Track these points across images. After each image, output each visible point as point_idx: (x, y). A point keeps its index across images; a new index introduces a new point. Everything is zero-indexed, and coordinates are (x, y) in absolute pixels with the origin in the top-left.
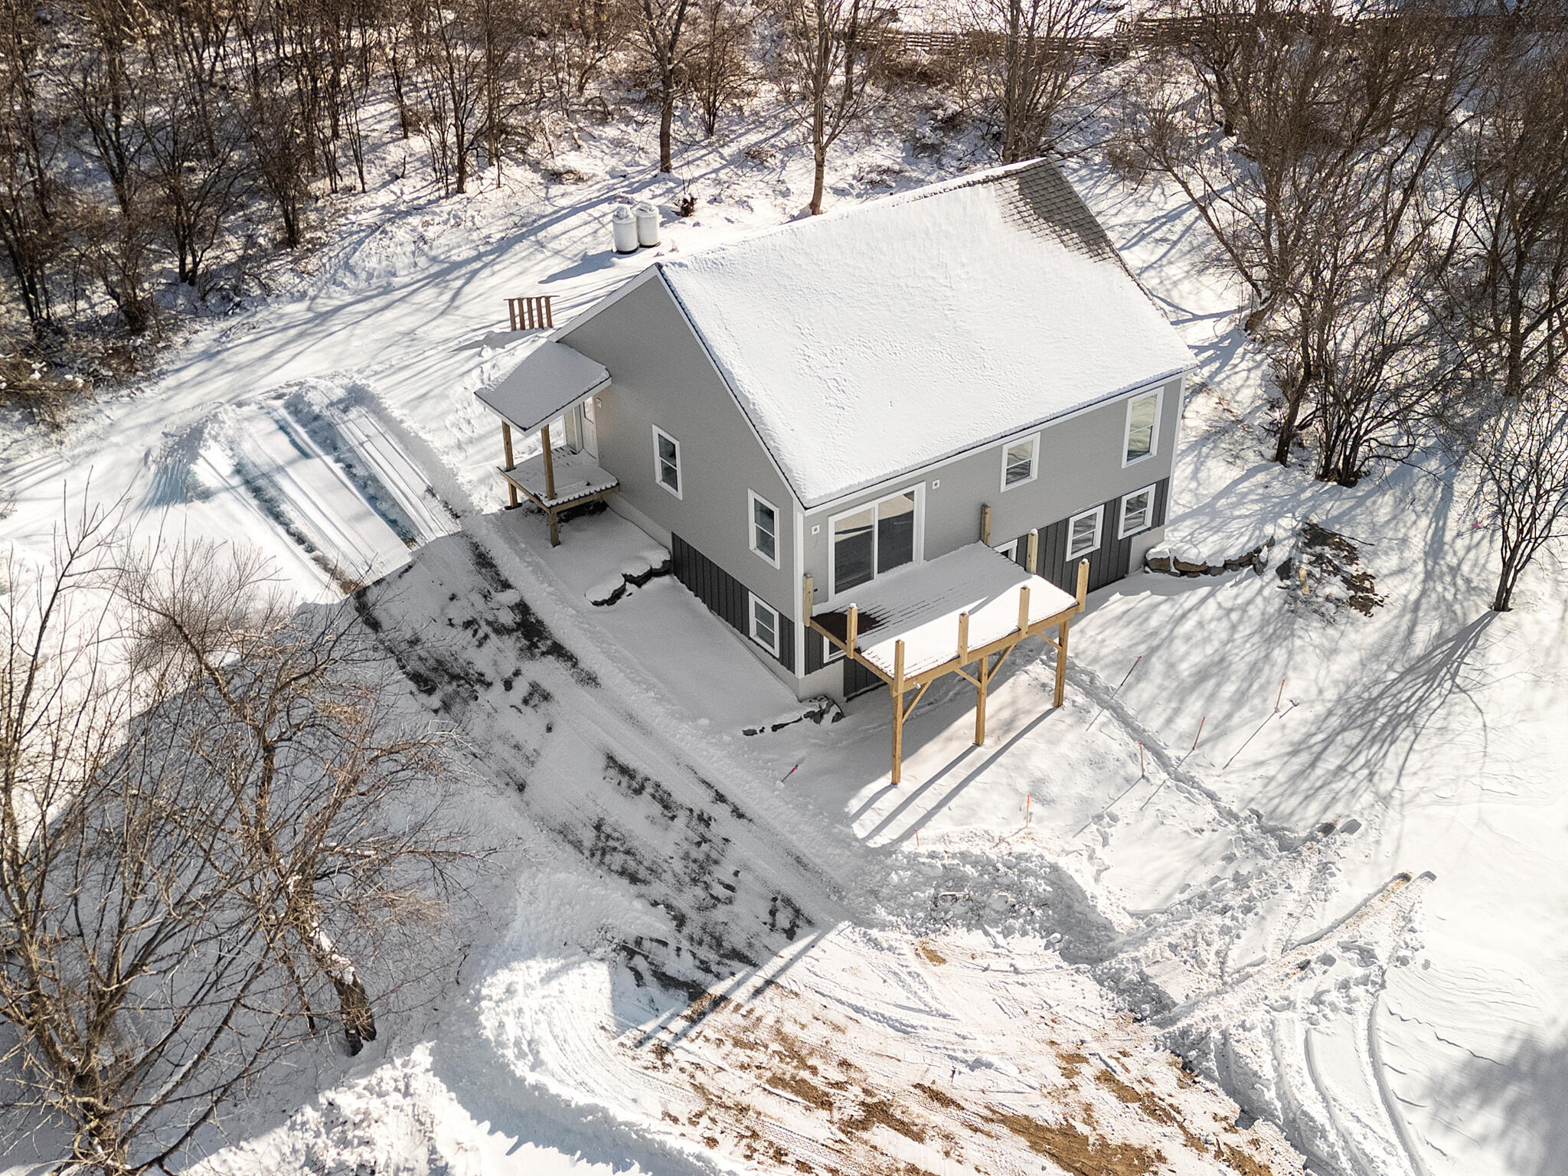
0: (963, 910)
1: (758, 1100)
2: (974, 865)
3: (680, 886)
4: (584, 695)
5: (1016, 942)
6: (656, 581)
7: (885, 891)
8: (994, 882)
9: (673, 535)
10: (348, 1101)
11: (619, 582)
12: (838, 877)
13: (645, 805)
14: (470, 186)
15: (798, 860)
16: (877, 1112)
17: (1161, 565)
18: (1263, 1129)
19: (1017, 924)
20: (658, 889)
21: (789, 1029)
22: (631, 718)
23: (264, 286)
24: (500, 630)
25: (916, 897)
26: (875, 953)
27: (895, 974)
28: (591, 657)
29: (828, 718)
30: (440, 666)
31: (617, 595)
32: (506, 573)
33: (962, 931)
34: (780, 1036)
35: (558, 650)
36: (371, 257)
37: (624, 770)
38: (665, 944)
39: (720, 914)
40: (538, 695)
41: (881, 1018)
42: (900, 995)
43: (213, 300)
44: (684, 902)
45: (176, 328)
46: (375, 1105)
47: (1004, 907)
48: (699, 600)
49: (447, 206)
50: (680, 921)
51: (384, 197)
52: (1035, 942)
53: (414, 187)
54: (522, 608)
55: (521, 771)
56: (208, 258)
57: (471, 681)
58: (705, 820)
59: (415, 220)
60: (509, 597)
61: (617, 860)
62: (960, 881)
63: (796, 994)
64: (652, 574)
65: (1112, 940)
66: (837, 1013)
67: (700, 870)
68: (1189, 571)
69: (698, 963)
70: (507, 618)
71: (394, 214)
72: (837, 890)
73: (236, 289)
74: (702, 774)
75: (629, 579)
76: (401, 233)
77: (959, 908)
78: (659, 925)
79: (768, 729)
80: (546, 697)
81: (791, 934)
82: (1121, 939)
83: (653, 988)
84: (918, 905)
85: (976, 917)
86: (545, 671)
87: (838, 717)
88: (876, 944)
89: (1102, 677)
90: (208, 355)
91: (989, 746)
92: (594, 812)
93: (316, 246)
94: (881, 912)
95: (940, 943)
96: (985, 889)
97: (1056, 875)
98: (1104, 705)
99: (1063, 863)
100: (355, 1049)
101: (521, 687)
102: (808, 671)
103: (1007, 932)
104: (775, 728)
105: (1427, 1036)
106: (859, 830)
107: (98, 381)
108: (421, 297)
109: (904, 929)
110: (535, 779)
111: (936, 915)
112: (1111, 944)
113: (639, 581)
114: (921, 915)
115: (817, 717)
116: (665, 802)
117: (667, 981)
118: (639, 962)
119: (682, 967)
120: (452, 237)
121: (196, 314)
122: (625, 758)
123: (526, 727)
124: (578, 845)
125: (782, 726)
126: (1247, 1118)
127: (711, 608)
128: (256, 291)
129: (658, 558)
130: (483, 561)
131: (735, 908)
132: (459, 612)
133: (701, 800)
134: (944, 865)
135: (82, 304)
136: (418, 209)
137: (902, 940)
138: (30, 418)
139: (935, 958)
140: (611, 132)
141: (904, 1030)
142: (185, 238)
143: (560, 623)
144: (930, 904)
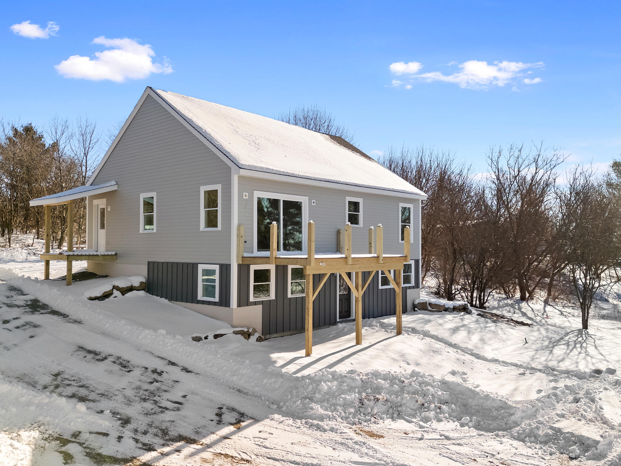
0: (384, 408)
2: (385, 379)
3: (129, 403)
4: (70, 327)
5: (436, 425)
6: (134, 292)
7: (318, 396)
9: (148, 263)
11: (108, 288)
12: (274, 395)
15: (239, 391)
19: (432, 414)
20: (106, 405)
24: (13, 306)
25: (345, 399)
26: (318, 433)
27: (342, 444)
28: (79, 312)
29: (253, 339)
31: (106, 296)
33: (388, 421)
35: (54, 312)
38: (106, 435)
39: (167, 416)
42: (352, 456)
47: (417, 405)
48: (163, 299)
50: (126, 421)
52: (450, 425)
54: (34, 301)
58: (157, 372)
60: (27, 297)
61: (69, 390)
62: (378, 389)
63: (248, 461)
64: (132, 289)
65: (512, 415)
67: (150, 395)
69: (140, 445)
70: (20, 303)
74: (157, 354)
75: (116, 287)
78: (102, 422)
79: (211, 337)
80: (36, 326)
82: (519, 414)
83: (83, 464)
84: (346, 405)
85: (396, 412)
86: (42, 319)
87: (260, 339)
88: (318, 428)
91: (365, 345)
92: (55, 369)
94: (319, 410)
95: (374, 427)
96: (397, 394)
101: (17, 323)
102: (239, 305)
103: (426, 420)
104: (216, 336)
109: (339, 420)
111: (364, 411)
112: (513, 418)
113: (124, 291)
114: (352, 410)
115: (246, 335)
116: (124, 365)
117: (102, 459)
118: (72, 448)
125: (221, 335)
127: (171, 300)
129: (137, 281)
130: (14, 289)
131: (182, 412)
133: (156, 364)
134: (361, 379)
137: (341, 426)
139: (374, 435)
143: (60, 304)
144: (357, 403)
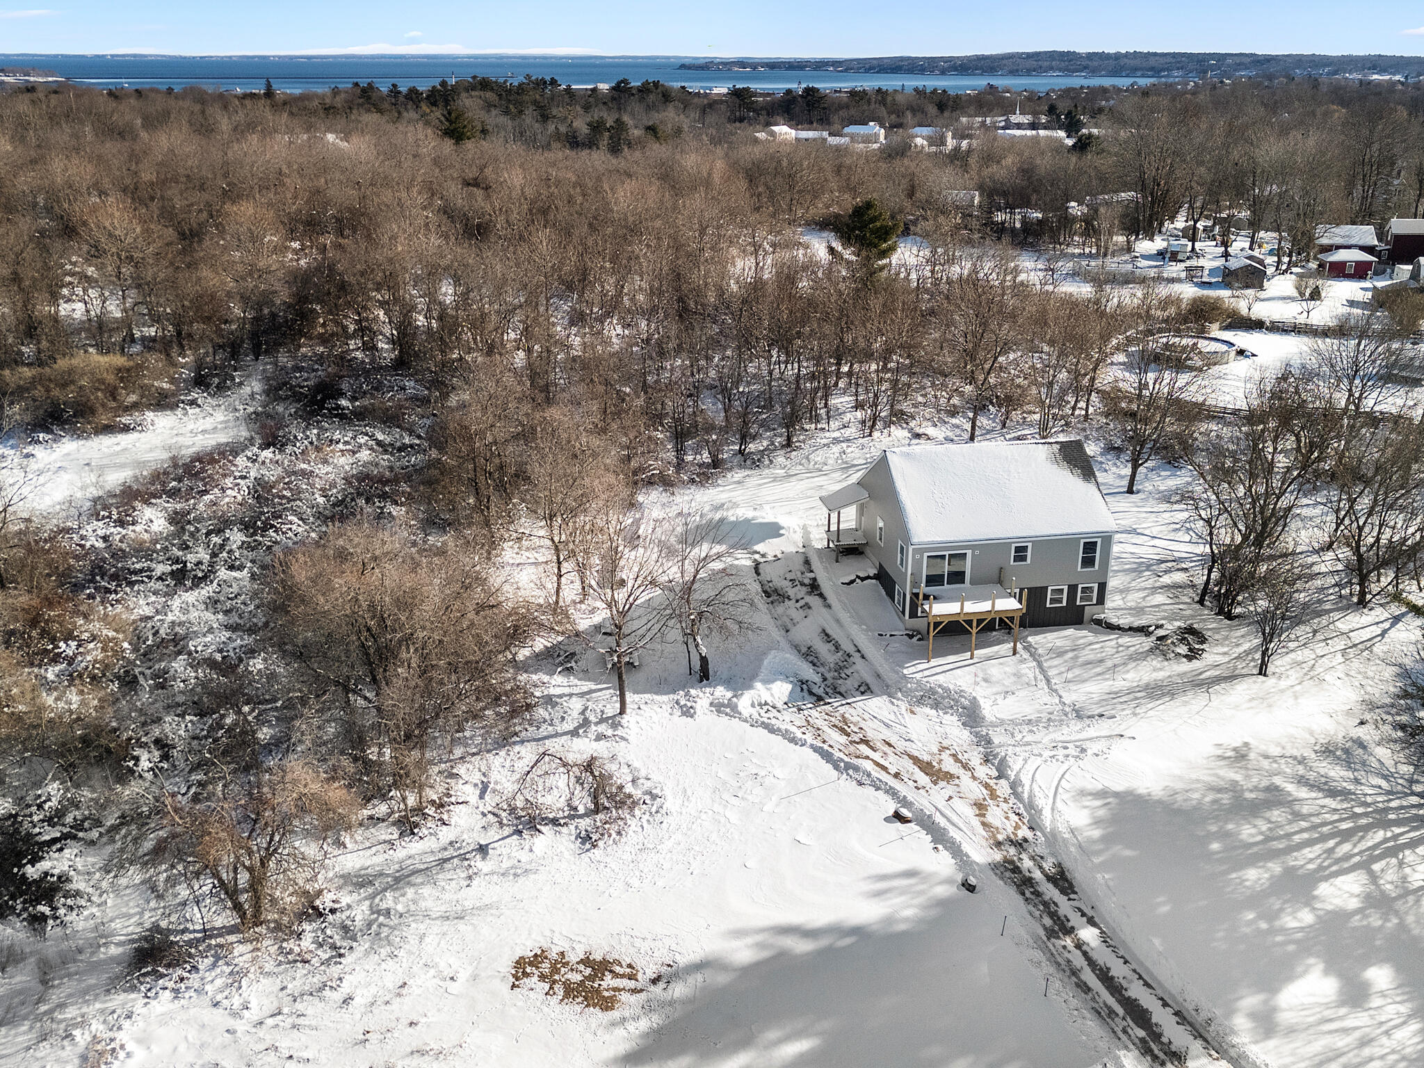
1: (826, 728)
3: (830, 670)
4: (824, 610)
5: (948, 717)
6: (869, 581)
7: (905, 690)
8: (948, 697)
9: (880, 565)
10: (693, 692)
11: (853, 577)
12: (890, 683)
13: (830, 646)
14: (876, 434)
15: (878, 674)
16: (865, 741)
17: (1098, 622)
18: (1003, 782)
19: (951, 711)
20: (821, 669)
21: (847, 715)
22: (838, 621)
23: (771, 462)
24: (802, 584)
25: (915, 694)
26: (891, 705)
27: (895, 712)
28: (832, 598)
29: (915, 639)
30: (776, 591)
31: (852, 582)
32: (813, 568)
33: (928, 708)
34: (843, 716)
35: (821, 595)
36: (818, 457)
37: (827, 635)
38: (816, 684)
39: (840, 682)
40: (807, 606)
41: (881, 721)
42: (892, 717)
43: (748, 462)
44: (828, 675)
45: (730, 469)
46: (701, 695)
47: (948, 705)
48: (881, 589)
49: (861, 441)
50: (825, 679)
51: (837, 434)
52: (955, 718)
53: (851, 432)
54: (815, 579)
55: (790, 626)
56: (752, 447)
57: (784, 597)
58: (849, 656)
59: (844, 445)
60: (812, 575)
61: (811, 659)
62: (935, 693)
63: (856, 709)
64: (868, 577)
66: (866, 716)
67: (839, 669)
68: (1111, 627)
69: (825, 692)
70: (807, 581)
71: (836, 441)
72: (888, 686)
73: (759, 460)
74: (855, 643)
75: (858, 577)
76: (836, 449)
77: (930, 701)
78: (817, 679)
79: (888, 635)
80: (810, 608)
81: (863, 693)
83: (806, 694)
84: (915, 696)
85: (936, 706)
86: (814, 600)
87: (919, 640)
88: (893, 703)
89: (1040, 651)
90: (739, 482)
91: (975, 660)
92: (810, 644)
93: (799, 448)
94: (900, 696)
95: (917, 709)
96: (943, 698)
97: (974, 701)
98: (1035, 660)
99: (982, 701)
100: (701, 681)
101: (802, 603)
102: (910, 617)
103: (946, 713)
104: (892, 635)
105: (1088, 776)
106: (905, 671)
107: (693, 481)
108: (834, 475)
109: (906, 702)
110: (793, 630)
111: (920, 701)
112: (982, 724)
113: (863, 579)
114: (915, 699)
115: (911, 637)
116: (837, 647)
117: (811, 693)
118: (805, 687)
119: (820, 692)
120: (857, 453)
121: (741, 467)
122: (829, 631)
123: (797, 615)
124: (799, 651)
125: (895, 635)
126: (999, 778)
127: (886, 594)
128: (767, 462)
129: (872, 572)
130: (807, 562)
131: (847, 681)
132: (789, 576)
133: (851, 650)
134: (933, 688)
135: (698, 457)
136: (848, 440)
137: (904, 706)
138: (665, 490)
139: (912, 712)
140: (954, 421)
141: (887, 726)
142: (744, 438)
143: (826, 587)
144: (919, 697)
